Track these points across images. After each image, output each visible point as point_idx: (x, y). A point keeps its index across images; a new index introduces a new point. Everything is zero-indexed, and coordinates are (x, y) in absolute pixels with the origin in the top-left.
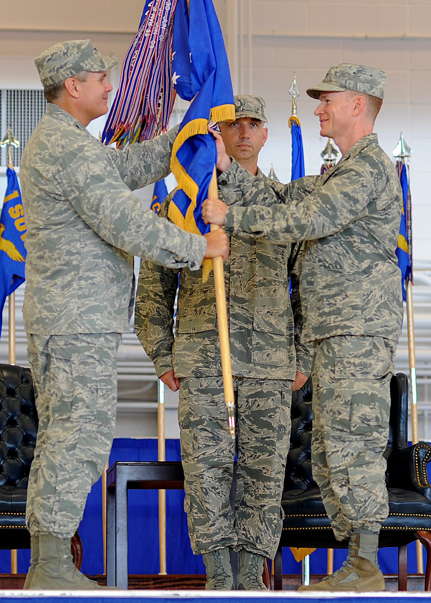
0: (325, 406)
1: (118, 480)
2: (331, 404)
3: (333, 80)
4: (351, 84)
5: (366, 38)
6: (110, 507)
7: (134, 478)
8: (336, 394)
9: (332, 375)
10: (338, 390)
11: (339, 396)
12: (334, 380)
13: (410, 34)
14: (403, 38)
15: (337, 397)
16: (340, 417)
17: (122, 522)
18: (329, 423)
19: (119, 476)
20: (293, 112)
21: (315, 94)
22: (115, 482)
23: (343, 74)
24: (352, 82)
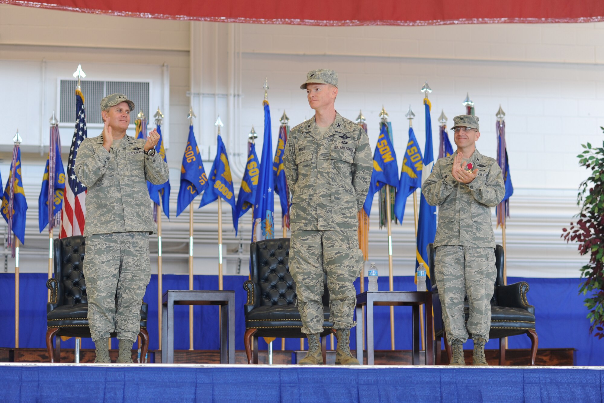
0: (343, 263)
1: (168, 300)
2: (347, 262)
3: (320, 78)
4: (329, 80)
5: (304, 55)
6: (164, 314)
7: (178, 299)
8: (350, 256)
9: (348, 246)
10: (352, 254)
11: (353, 257)
12: (349, 248)
13: (328, 53)
14: (324, 55)
15: (351, 258)
16: (353, 269)
17: (171, 323)
18: (347, 273)
19: (169, 298)
20: (265, 98)
21: (305, 86)
22: (167, 301)
23: (325, 75)
24: (330, 79)
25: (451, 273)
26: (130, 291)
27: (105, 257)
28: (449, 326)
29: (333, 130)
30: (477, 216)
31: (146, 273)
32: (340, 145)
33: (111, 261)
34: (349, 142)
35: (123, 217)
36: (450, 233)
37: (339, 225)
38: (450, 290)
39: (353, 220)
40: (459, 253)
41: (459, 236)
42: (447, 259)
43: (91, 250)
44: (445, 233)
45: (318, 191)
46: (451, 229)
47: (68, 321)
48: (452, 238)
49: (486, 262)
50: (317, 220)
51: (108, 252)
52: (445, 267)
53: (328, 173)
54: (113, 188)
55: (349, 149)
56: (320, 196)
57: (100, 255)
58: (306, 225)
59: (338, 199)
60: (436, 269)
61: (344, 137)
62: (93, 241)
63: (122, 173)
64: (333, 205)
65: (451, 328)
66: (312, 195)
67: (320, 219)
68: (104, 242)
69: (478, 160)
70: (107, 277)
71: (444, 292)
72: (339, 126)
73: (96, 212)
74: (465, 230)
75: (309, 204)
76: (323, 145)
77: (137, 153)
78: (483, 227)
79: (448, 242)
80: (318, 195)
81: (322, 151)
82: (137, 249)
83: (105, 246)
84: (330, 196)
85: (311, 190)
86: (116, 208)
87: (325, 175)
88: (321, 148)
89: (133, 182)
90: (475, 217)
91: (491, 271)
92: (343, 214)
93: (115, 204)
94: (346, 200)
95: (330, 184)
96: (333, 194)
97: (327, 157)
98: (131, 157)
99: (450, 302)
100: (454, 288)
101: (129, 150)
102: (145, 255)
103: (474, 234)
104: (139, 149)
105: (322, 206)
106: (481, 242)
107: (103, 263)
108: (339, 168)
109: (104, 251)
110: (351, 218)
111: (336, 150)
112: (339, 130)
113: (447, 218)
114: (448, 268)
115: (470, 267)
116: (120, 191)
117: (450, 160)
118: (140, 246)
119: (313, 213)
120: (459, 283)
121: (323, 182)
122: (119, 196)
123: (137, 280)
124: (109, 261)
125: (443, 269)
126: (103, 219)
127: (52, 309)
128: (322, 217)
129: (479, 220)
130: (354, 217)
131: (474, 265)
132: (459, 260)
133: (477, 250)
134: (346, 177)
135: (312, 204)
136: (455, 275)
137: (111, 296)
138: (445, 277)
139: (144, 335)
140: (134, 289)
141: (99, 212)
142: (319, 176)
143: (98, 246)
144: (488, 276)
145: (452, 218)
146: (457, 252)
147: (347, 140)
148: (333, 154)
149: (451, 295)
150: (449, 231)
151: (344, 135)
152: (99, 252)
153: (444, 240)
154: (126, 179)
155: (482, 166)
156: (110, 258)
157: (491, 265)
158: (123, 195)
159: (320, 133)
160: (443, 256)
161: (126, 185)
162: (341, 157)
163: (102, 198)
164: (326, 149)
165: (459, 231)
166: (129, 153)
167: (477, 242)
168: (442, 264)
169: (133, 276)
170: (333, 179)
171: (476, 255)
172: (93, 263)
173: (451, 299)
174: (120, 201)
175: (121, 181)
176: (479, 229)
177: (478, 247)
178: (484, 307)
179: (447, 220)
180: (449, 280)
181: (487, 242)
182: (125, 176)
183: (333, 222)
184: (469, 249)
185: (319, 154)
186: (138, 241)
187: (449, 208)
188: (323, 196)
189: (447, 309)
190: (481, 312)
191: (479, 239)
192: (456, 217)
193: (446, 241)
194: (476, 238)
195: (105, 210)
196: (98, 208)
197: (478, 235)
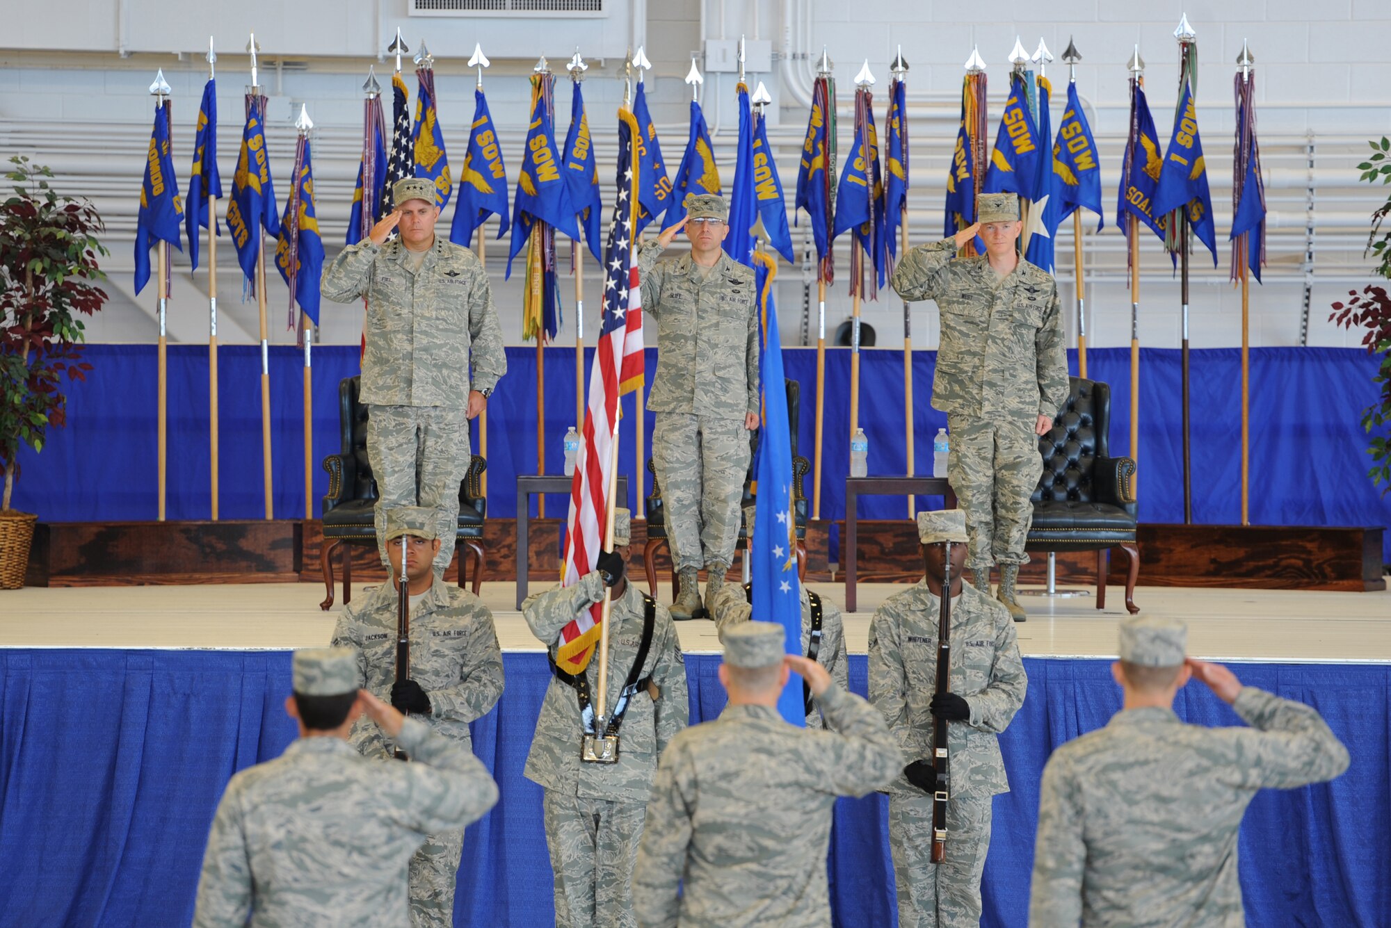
25: (678, 459)
26: (430, 489)
27: (393, 440)
28: (675, 543)
29: (1015, 278)
30: (724, 368)
31: (456, 462)
32: (1025, 302)
33: (405, 446)
34: (1039, 299)
35: (410, 382)
36: (678, 393)
37: (1012, 413)
38: (676, 486)
39: (1031, 407)
40: (691, 427)
41: (692, 399)
42: (675, 437)
43: (374, 429)
44: (670, 391)
45: (986, 364)
46: (680, 386)
47: (355, 527)
48: (680, 401)
49: (736, 441)
50: (980, 404)
51: (398, 432)
52: (667, 448)
53: (1003, 340)
54: (399, 336)
55: (1038, 308)
56: (990, 371)
57: (386, 437)
58: (962, 406)
59: (1015, 376)
60: (654, 449)
61: (1031, 290)
62: (376, 415)
63: (419, 311)
64: (1006, 385)
65: (679, 545)
66: (977, 367)
67: (986, 403)
68: (392, 417)
69: (728, 269)
70: (401, 470)
71: (667, 489)
72: (1024, 273)
73: (371, 369)
74: (703, 390)
75: (971, 379)
76: (1000, 298)
77: (452, 281)
78: (731, 387)
79: (675, 408)
80: (987, 369)
81: (999, 306)
82: (442, 426)
83: (393, 424)
84: (1003, 371)
85: (976, 360)
86: (402, 367)
87: (999, 341)
88: (999, 301)
89: (437, 329)
90: (721, 369)
91: (743, 456)
92: (1020, 397)
93: (401, 361)
94: (1024, 379)
95: (1004, 355)
96: (1008, 369)
97: (1006, 316)
98: (441, 287)
99: (676, 505)
100: (685, 482)
101: (440, 275)
102: (457, 434)
103: (717, 396)
104: (456, 274)
105: (992, 385)
106: (727, 410)
107: (391, 449)
108: (1022, 335)
109: (392, 431)
110: (1029, 403)
111: (1020, 309)
112: (1024, 281)
113: (674, 366)
114: (672, 450)
115: (710, 449)
116: (411, 341)
117: (679, 266)
118: (446, 422)
119: (975, 392)
120: (692, 473)
121: (995, 350)
122: (409, 348)
123: (441, 473)
124: (401, 445)
125: (665, 453)
126: (381, 383)
127: (330, 508)
128: (988, 400)
129: (727, 376)
130: (1033, 403)
131: (716, 446)
132: (689, 437)
133: (722, 423)
134: (1026, 349)
135: (975, 379)
136: (684, 462)
137: (409, 495)
138: (667, 465)
139: (478, 549)
140: (437, 487)
141: (377, 369)
142: (990, 342)
143: (383, 424)
144: (738, 463)
145: (682, 369)
146: (687, 426)
147: (1035, 295)
148: (1016, 315)
149: (678, 493)
150: (677, 388)
151: (1031, 288)
152: (385, 432)
153: (668, 403)
154: (424, 322)
155: (735, 282)
156: (402, 441)
157: (742, 446)
158: (416, 349)
159: (995, 280)
160: (665, 430)
161: (422, 332)
162: (1026, 320)
163: (384, 348)
164: (1004, 304)
165: (692, 392)
166: (440, 281)
167: (721, 410)
168: (664, 444)
169: (435, 467)
170: (1009, 348)
171: (719, 430)
172: (377, 449)
173: (679, 500)
174: (410, 356)
175: (416, 326)
176: (725, 390)
177: (723, 419)
178: (729, 513)
179: (673, 371)
180: (674, 470)
181: (737, 411)
182: (423, 317)
183: (1003, 408)
184: (709, 421)
185: (994, 311)
186: (444, 414)
187: (674, 350)
188: (994, 371)
189: (672, 518)
190: (722, 521)
191: (725, 405)
192: (690, 367)
193: (672, 406)
194: (719, 404)
195: (385, 368)
196: (375, 363)
197: (723, 399)
